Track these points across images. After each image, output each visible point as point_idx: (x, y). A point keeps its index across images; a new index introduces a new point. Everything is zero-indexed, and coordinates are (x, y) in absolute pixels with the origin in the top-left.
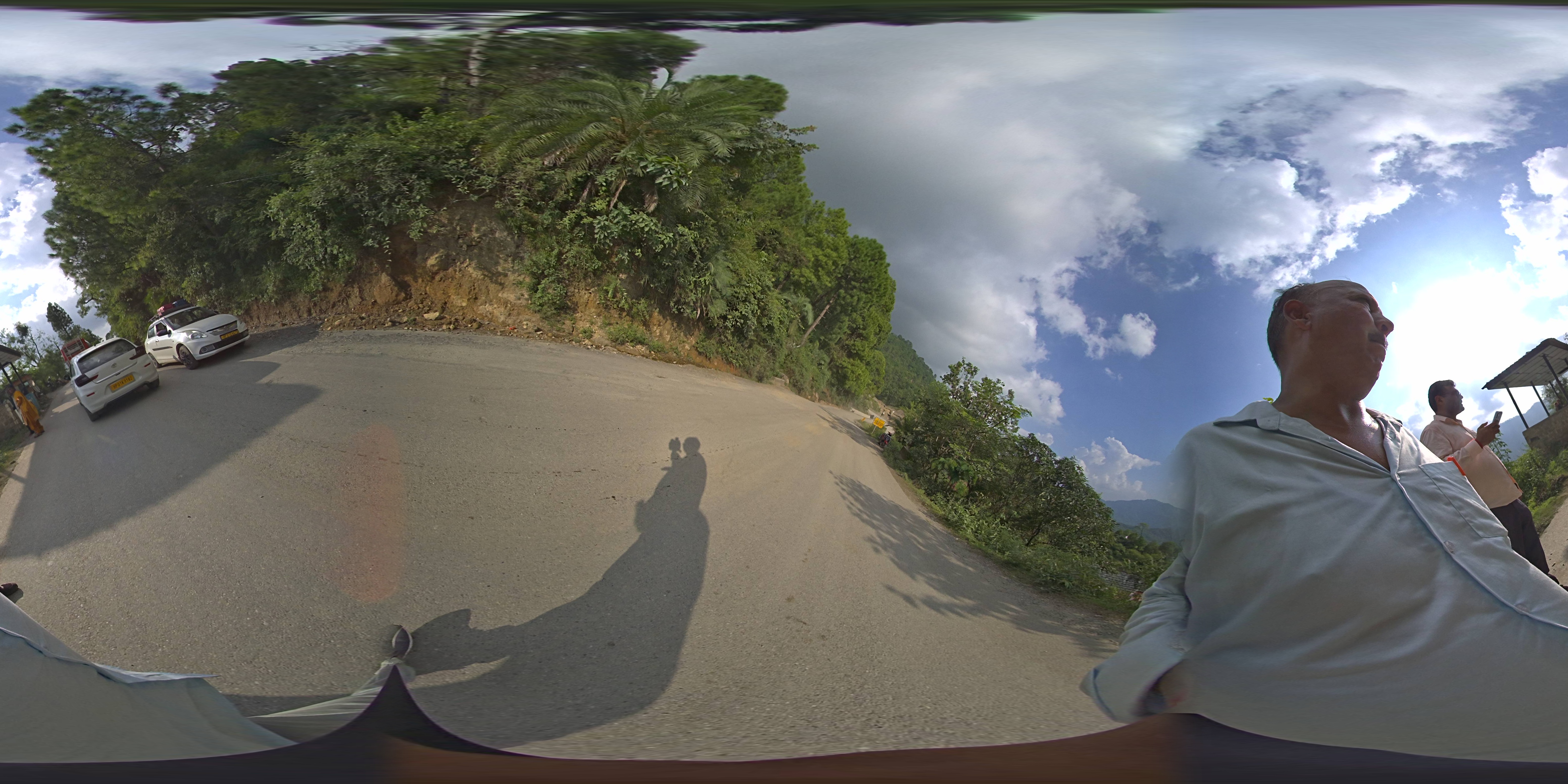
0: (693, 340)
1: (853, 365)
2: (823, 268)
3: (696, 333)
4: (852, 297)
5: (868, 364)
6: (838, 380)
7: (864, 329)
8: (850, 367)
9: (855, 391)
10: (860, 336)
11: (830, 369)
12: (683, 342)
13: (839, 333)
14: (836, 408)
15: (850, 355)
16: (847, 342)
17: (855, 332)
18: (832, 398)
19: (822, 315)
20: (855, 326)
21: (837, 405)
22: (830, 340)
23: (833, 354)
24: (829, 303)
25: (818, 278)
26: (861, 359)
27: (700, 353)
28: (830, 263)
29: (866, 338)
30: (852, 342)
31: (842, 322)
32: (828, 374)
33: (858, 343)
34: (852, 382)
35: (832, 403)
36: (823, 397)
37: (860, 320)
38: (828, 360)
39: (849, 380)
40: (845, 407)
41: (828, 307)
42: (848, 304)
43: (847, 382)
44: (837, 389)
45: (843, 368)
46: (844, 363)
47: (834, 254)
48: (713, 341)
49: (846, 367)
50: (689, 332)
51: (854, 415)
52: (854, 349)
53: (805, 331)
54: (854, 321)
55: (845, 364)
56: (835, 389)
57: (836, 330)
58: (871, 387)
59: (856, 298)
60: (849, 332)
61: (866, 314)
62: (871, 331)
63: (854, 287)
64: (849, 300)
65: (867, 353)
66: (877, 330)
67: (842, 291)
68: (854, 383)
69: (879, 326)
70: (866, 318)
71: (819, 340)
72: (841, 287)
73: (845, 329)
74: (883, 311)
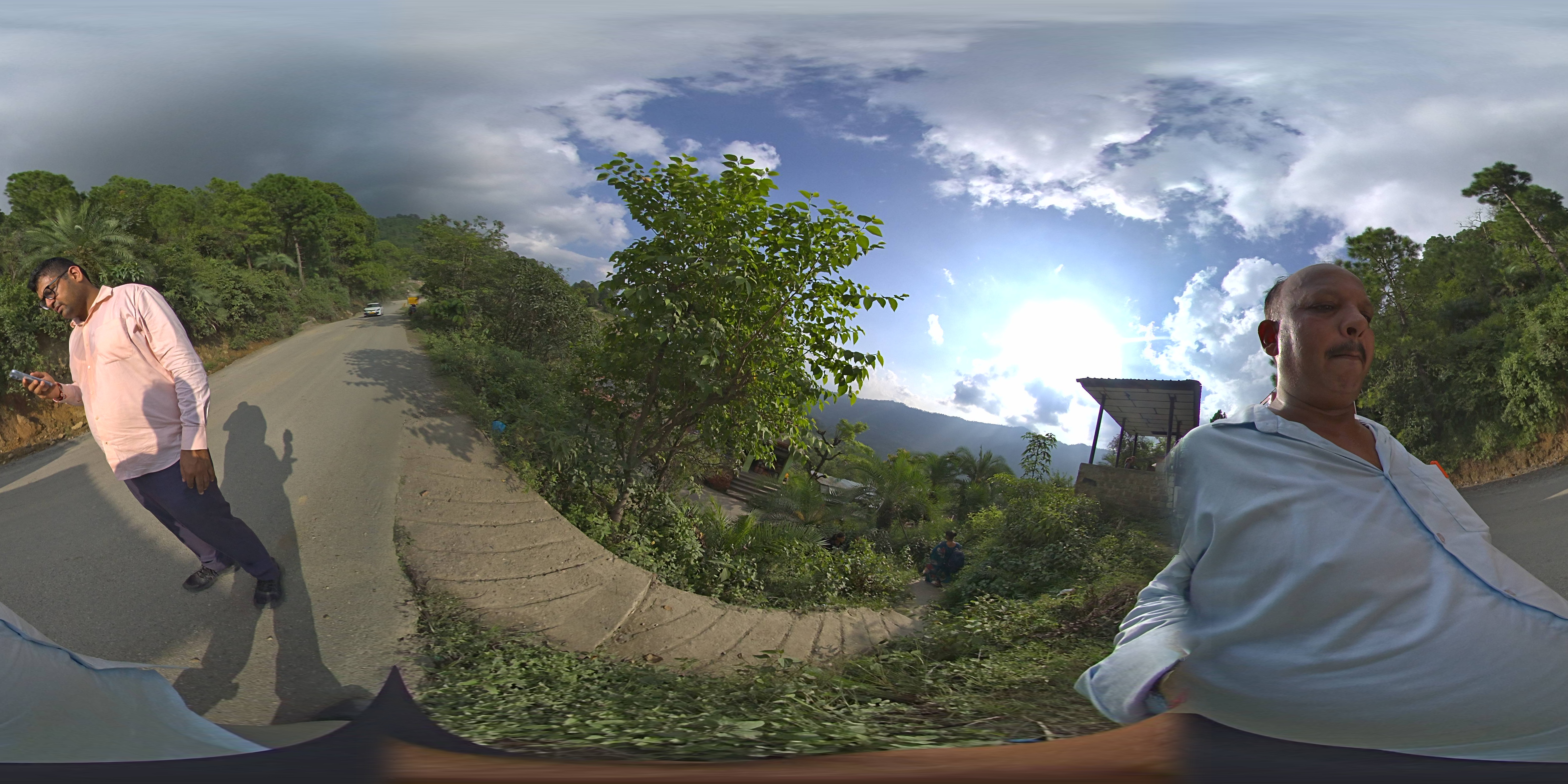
1: (360, 269)
2: (262, 225)
4: (306, 225)
5: (376, 258)
6: (359, 288)
7: (345, 236)
8: (359, 272)
10: (346, 243)
11: (344, 285)
13: (327, 255)
15: (352, 264)
16: (341, 256)
17: (339, 244)
19: (298, 253)
20: (335, 240)
22: (325, 264)
23: (337, 273)
24: (295, 242)
27: (236, 349)
28: (262, 216)
29: (353, 242)
30: (345, 253)
31: (322, 245)
32: (346, 290)
33: (351, 250)
37: (334, 232)
38: (337, 280)
39: (367, 283)
41: (297, 245)
42: (309, 232)
46: (351, 273)
47: (257, 209)
48: (237, 336)
49: (356, 275)
52: (351, 257)
53: (298, 274)
54: (331, 236)
55: (354, 273)
57: (322, 253)
59: (310, 223)
60: (335, 248)
61: (336, 224)
62: (352, 233)
63: (300, 218)
64: (306, 229)
65: (365, 252)
66: (359, 229)
67: (295, 227)
68: (374, 282)
69: (357, 225)
70: (339, 227)
71: (317, 272)
72: (290, 226)
73: (329, 248)
74: (348, 212)
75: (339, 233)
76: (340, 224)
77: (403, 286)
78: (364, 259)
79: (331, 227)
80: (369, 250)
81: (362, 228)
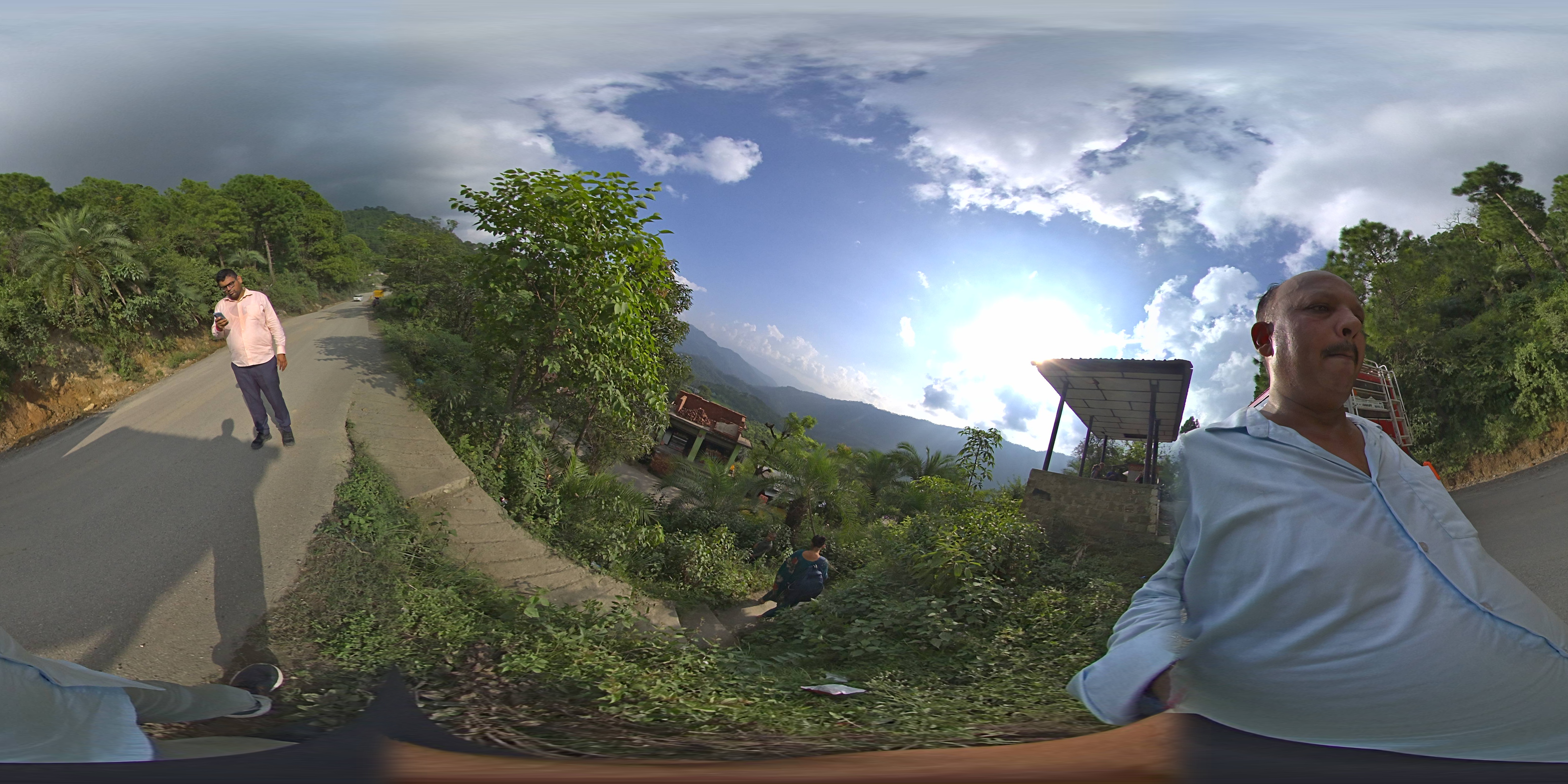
1: (328, 264)
2: (232, 224)
4: (275, 223)
5: (343, 252)
6: (327, 282)
7: (314, 232)
8: (327, 267)
9: (349, 280)
10: (314, 239)
11: (313, 279)
13: (296, 250)
14: (344, 303)
15: (320, 259)
16: (309, 251)
17: (308, 240)
19: (268, 250)
20: (303, 236)
21: (343, 300)
22: (294, 259)
23: (305, 267)
24: (264, 239)
25: (237, 231)
29: (321, 238)
30: (313, 248)
31: (290, 241)
32: (315, 284)
33: (319, 245)
34: (339, 276)
35: (337, 301)
36: (324, 302)
37: (302, 228)
38: (306, 275)
41: (266, 242)
42: (278, 230)
43: (334, 278)
44: (334, 288)
45: (322, 271)
46: (320, 268)
47: (227, 210)
49: (325, 269)
52: (319, 252)
53: (268, 270)
54: (300, 232)
56: (332, 290)
57: (291, 248)
60: (303, 243)
61: (304, 221)
62: (320, 229)
63: (269, 216)
64: (276, 227)
65: (333, 247)
66: (326, 225)
67: (263, 225)
68: (342, 275)
69: (324, 221)
70: (308, 223)
71: (286, 267)
72: (259, 223)
73: (297, 243)
74: (316, 208)
75: (306, 229)
76: (309, 220)
77: (369, 278)
78: (331, 254)
79: (300, 223)
80: (337, 245)
81: (329, 224)
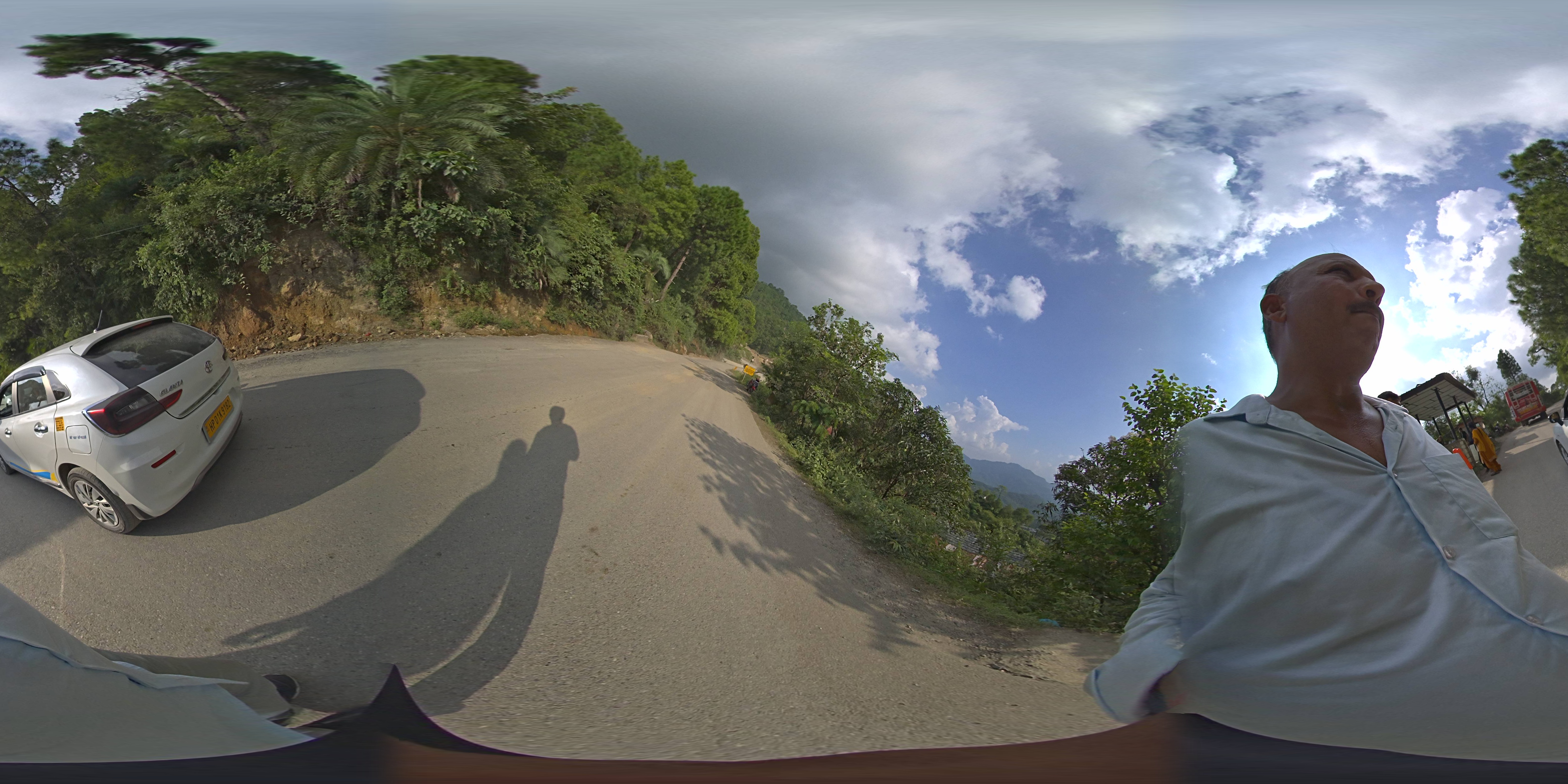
0: (542, 311)
1: (719, 315)
2: (672, 221)
3: (545, 303)
4: (708, 245)
5: (736, 312)
6: (706, 331)
7: (728, 278)
8: (716, 317)
9: (725, 340)
10: (724, 285)
11: (696, 321)
12: (534, 314)
13: (701, 284)
14: (708, 359)
15: (716, 305)
16: (711, 292)
17: (718, 282)
18: (703, 350)
19: (679, 267)
20: (718, 276)
21: (708, 356)
22: (693, 291)
23: (697, 306)
24: (685, 255)
25: (669, 231)
26: (728, 308)
27: (553, 322)
28: (679, 214)
29: (730, 287)
30: (716, 292)
31: (703, 273)
32: (695, 326)
33: (723, 292)
34: (720, 332)
35: (703, 355)
36: (692, 349)
37: (722, 269)
38: (693, 313)
39: (717, 330)
40: (717, 358)
41: (684, 259)
42: (705, 254)
43: (715, 332)
44: (707, 341)
45: (709, 318)
46: (709, 314)
47: (682, 206)
48: (563, 308)
49: (712, 318)
50: (537, 304)
51: (726, 366)
52: (719, 299)
53: (663, 286)
54: (717, 271)
55: (711, 315)
56: (704, 341)
57: (698, 280)
58: (742, 336)
59: (713, 247)
60: (712, 282)
61: (729, 262)
62: (735, 279)
63: (710, 236)
64: (706, 249)
65: (733, 301)
66: (742, 278)
67: (698, 241)
68: (722, 332)
69: (744, 273)
70: (730, 267)
71: (681, 294)
72: (695, 237)
74: (746, 259)
75: (724, 272)
76: (732, 265)
77: (739, 348)
79: (723, 262)
81: (745, 279)
